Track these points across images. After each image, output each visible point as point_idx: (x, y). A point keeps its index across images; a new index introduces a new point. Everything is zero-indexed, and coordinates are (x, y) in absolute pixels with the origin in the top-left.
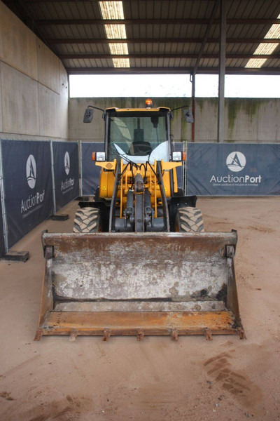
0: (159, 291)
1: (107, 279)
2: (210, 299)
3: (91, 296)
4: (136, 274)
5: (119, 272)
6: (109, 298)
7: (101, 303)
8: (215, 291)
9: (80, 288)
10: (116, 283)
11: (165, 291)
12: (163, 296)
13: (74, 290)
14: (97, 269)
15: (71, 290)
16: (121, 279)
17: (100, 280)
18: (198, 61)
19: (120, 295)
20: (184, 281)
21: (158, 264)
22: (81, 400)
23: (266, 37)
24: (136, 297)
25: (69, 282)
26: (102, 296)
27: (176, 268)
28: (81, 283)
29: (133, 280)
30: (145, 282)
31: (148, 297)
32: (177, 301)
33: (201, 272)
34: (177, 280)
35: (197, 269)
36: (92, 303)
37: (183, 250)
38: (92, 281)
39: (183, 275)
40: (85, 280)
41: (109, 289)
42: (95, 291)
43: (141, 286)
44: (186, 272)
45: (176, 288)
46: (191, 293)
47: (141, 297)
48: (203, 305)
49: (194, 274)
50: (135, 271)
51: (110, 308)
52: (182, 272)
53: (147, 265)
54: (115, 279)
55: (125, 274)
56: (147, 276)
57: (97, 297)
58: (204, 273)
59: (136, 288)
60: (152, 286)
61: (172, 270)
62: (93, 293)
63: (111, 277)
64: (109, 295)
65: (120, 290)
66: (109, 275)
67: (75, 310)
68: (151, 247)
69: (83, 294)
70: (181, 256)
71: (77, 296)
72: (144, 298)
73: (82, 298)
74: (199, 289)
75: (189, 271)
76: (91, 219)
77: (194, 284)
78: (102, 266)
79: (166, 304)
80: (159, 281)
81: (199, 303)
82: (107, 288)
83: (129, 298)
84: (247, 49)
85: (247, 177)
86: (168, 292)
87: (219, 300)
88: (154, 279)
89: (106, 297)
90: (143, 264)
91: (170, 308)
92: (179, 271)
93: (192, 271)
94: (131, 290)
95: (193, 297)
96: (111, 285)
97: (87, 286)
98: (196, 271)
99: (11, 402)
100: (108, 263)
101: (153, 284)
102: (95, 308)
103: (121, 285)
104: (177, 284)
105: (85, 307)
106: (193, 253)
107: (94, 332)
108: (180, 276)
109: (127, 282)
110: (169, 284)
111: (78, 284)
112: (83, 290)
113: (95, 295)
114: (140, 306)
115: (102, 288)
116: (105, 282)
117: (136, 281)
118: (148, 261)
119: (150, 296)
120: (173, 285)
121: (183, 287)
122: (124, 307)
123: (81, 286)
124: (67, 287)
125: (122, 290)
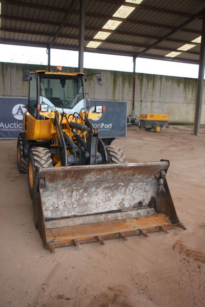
0: (112, 205)
1: (76, 201)
2: (145, 207)
3: (66, 214)
4: (96, 195)
5: (85, 194)
6: (79, 214)
7: (74, 219)
8: (147, 202)
9: (56, 209)
10: (83, 203)
11: (116, 205)
12: (115, 209)
13: (51, 211)
14: (70, 194)
15: (50, 212)
16: (85, 200)
17: (71, 202)
18: (54, 39)
19: (87, 211)
20: (128, 197)
21: (113, 186)
22: (119, 288)
23: (103, 28)
24: (98, 212)
25: (48, 206)
26: (73, 213)
27: (124, 188)
28: (57, 206)
29: (95, 199)
30: (102, 200)
31: (106, 211)
32: (125, 212)
33: (139, 189)
34: (123, 197)
35: (137, 188)
36: (68, 219)
37: (133, 175)
38: (65, 203)
39: (127, 193)
40: (59, 203)
41: (78, 208)
42: (68, 210)
43: (100, 203)
44: (130, 190)
45: (123, 202)
46: (133, 205)
47: (101, 211)
48: (142, 212)
49: (134, 192)
50: (96, 193)
51: (81, 222)
52: (127, 190)
53: (106, 188)
54: (82, 200)
55: (90, 195)
56: (104, 195)
57: (70, 215)
58: (140, 191)
59: (97, 204)
60: (107, 203)
61: (121, 190)
62: (66, 212)
63: (79, 199)
64: (78, 212)
65: (85, 207)
66: (78, 197)
67: (56, 226)
68: (114, 174)
69: (59, 213)
70: (131, 180)
71: (54, 216)
72: (103, 211)
73: (59, 217)
74: (137, 201)
75: (131, 190)
76: (47, 156)
77: (134, 199)
78: (74, 191)
79: (119, 214)
80: (111, 198)
81: (139, 211)
82: (76, 207)
83: (93, 213)
84: (90, 34)
85: (103, 125)
86: (118, 206)
87: (151, 208)
88: (109, 197)
89: (76, 214)
90: (104, 187)
91: (122, 217)
92: (126, 190)
93: (133, 190)
94: (93, 206)
95: (134, 207)
96: (79, 205)
97: (61, 207)
98: (136, 189)
99: (71, 301)
100: (79, 188)
101: (108, 201)
102: (71, 223)
103: (86, 204)
104: (123, 199)
105: (63, 223)
106: (139, 177)
107: (88, 240)
108: (125, 194)
109: (91, 201)
110: (118, 200)
111: (54, 207)
112: (59, 210)
113: (68, 213)
114: (102, 217)
115: (73, 208)
116: (75, 203)
117: (96, 200)
118: (107, 185)
119: (107, 210)
120: (121, 200)
121: (127, 201)
122: (91, 219)
123: (57, 207)
124: (46, 210)
125: (87, 208)
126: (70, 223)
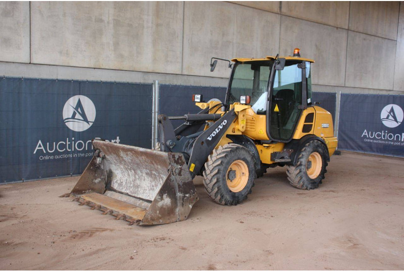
6: (130, 194)
10: (136, 185)
13: (118, 184)
16: (138, 182)
19: (135, 193)
24: (142, 197)
25: (118, 179)
28: (122, 181)
29: (143, 184)
30: (148, 187)
38: (126, 180)
40: (124, 179)
41: (132, 188)
42: (126, 187)
43: (146, 190)
55: (140, 179)
56: (150, 183)
57: (126, 192)
59: (144, 190)
60: (151, 191)
63: (134, 180)
64: (130, 191)
69: (121, 188)
71: (117, 189)
73: (120, 190)
80: (155, 188)
83: (138, 196)
88: (153, 186)
94: (141, 191)
96: (134, 185)
97: (124, 183)
109: (141, 185)
112: (122, 185)
113: (125, 190)
115: (130, 187)
116: (132, 182)
124: (116, 182)
125: (138, 190)
126: (124, 198)
